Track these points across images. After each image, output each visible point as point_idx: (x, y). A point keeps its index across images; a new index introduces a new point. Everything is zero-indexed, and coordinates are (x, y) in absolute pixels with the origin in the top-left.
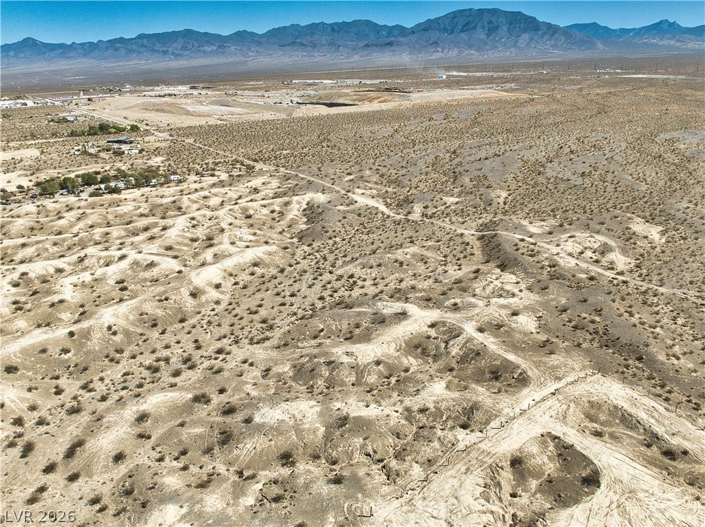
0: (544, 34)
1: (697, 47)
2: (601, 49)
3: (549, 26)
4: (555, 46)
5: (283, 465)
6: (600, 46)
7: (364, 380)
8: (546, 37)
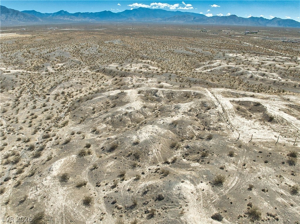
0: (12, 14)
1: (78, 21)
2: (41, 22)
3: (14, 11)
4: (20, 20)
5: (177, 149)
6: (40, 20)
7: (148, 115)
8: (14, 16)
